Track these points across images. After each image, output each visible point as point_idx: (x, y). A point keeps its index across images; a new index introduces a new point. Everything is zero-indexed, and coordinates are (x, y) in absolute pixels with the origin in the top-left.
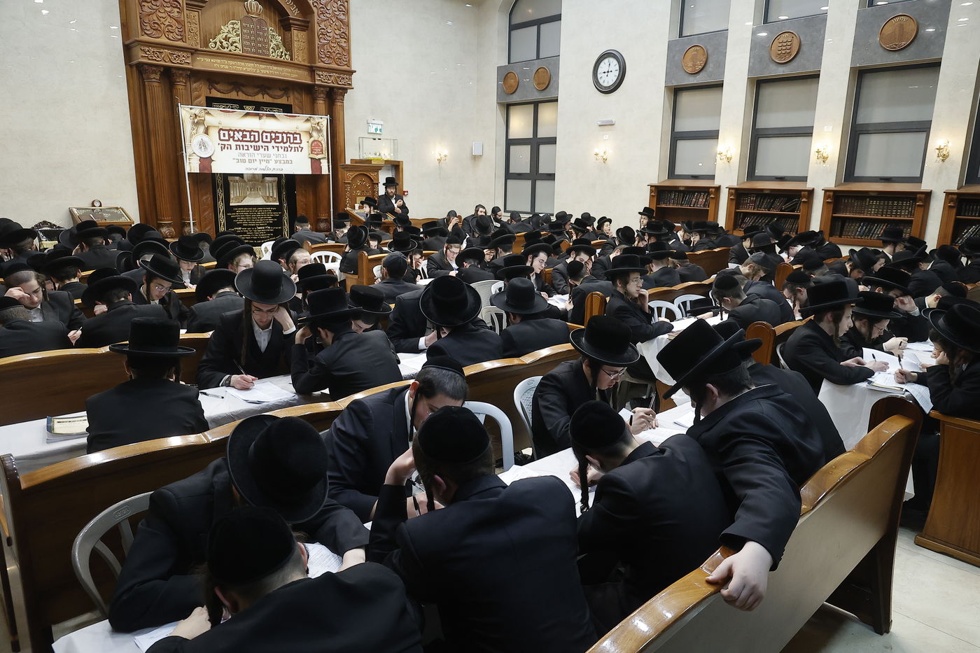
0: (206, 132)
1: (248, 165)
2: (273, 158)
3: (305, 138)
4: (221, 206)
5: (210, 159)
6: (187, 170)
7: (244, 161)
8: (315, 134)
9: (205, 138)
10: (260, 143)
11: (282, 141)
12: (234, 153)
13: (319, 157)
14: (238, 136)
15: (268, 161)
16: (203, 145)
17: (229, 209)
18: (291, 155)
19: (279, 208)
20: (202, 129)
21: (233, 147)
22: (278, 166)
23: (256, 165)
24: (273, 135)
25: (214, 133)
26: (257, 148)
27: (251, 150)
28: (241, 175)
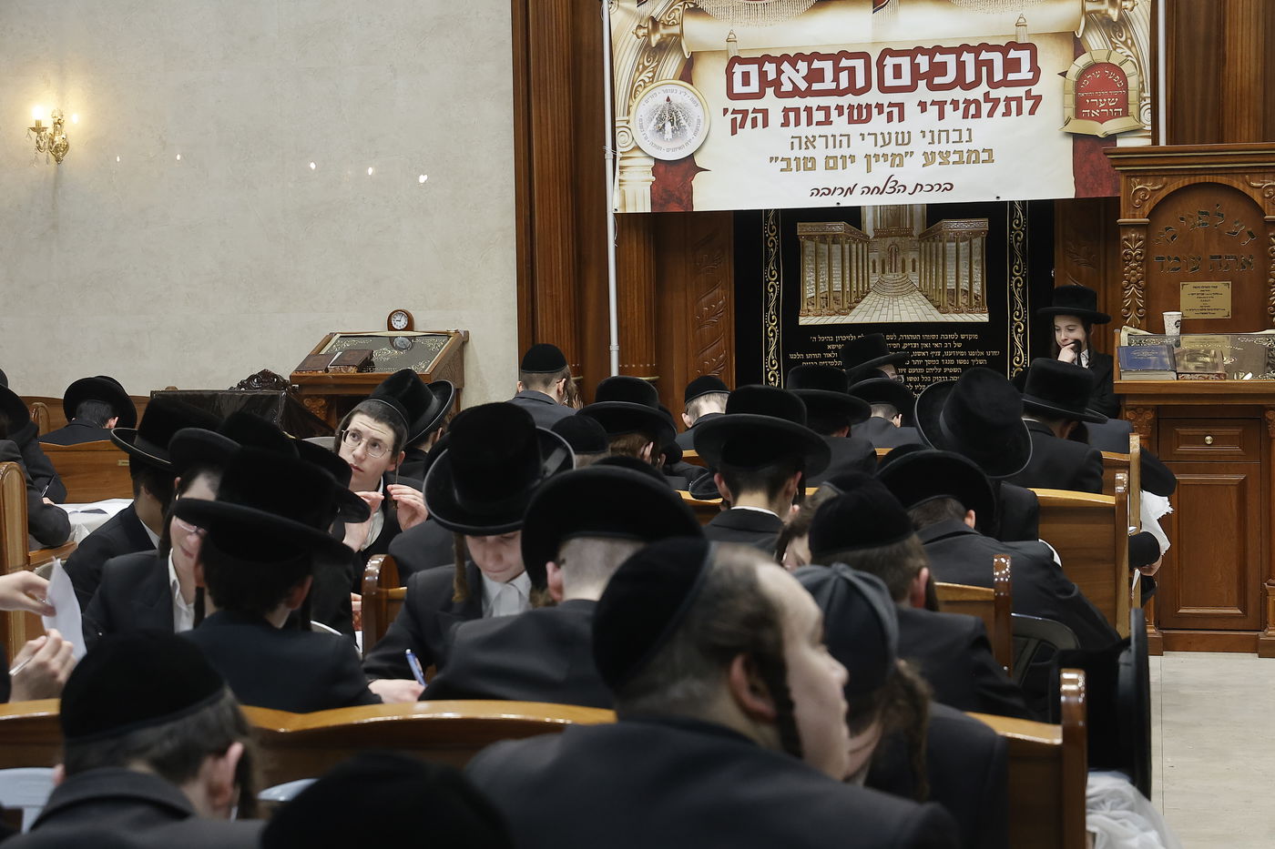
0: (687, 74)
1: (822, 178)
2: (919, 145)
3: (1053, 60)
4: (772, 326)
5: (688, 166)
6: (614, 204)
7: (809, 164)
8: (1095, 41)
9: (681, 95)
10: (874, 96)
11: (960, 81)
12: (776, 138)
13: (1111, 126)
14: (794, 76)
15: (897, 160)
16: (670, 118)
17: (797, 338)
18: (987, 130)
19: (992, 335)
20: (672, 65)
21: (776, 117)
22: (937, 174)
23: (854, 175)
24: (924, 62)
25: (712, 75)
26: (860, 116)
27: (840, 124)
28: (852, 216)
